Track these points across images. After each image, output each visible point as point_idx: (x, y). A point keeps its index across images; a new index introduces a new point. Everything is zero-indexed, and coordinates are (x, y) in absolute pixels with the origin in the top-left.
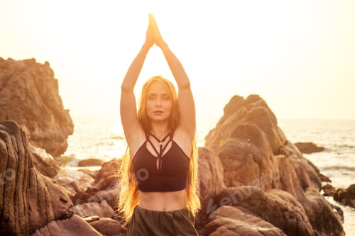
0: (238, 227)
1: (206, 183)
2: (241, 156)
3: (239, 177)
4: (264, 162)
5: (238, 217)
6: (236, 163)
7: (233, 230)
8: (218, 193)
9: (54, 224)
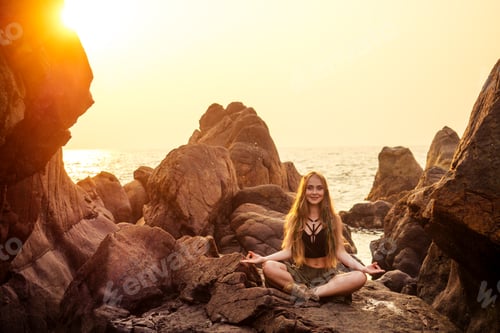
0: (265, 219)
1: (225, 182)
2: (250, 160)
3: (249, 182)
4: (273, 166)
5: (262, 213)
6: (245, 168)
7: (260, 222)
8: (235, 194)
9: (84, 222)
